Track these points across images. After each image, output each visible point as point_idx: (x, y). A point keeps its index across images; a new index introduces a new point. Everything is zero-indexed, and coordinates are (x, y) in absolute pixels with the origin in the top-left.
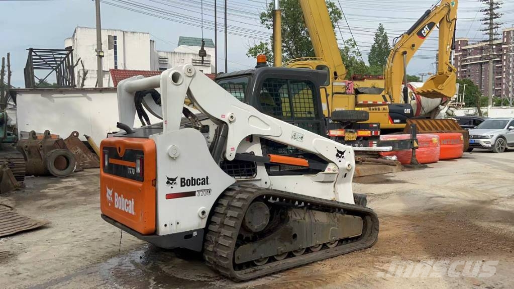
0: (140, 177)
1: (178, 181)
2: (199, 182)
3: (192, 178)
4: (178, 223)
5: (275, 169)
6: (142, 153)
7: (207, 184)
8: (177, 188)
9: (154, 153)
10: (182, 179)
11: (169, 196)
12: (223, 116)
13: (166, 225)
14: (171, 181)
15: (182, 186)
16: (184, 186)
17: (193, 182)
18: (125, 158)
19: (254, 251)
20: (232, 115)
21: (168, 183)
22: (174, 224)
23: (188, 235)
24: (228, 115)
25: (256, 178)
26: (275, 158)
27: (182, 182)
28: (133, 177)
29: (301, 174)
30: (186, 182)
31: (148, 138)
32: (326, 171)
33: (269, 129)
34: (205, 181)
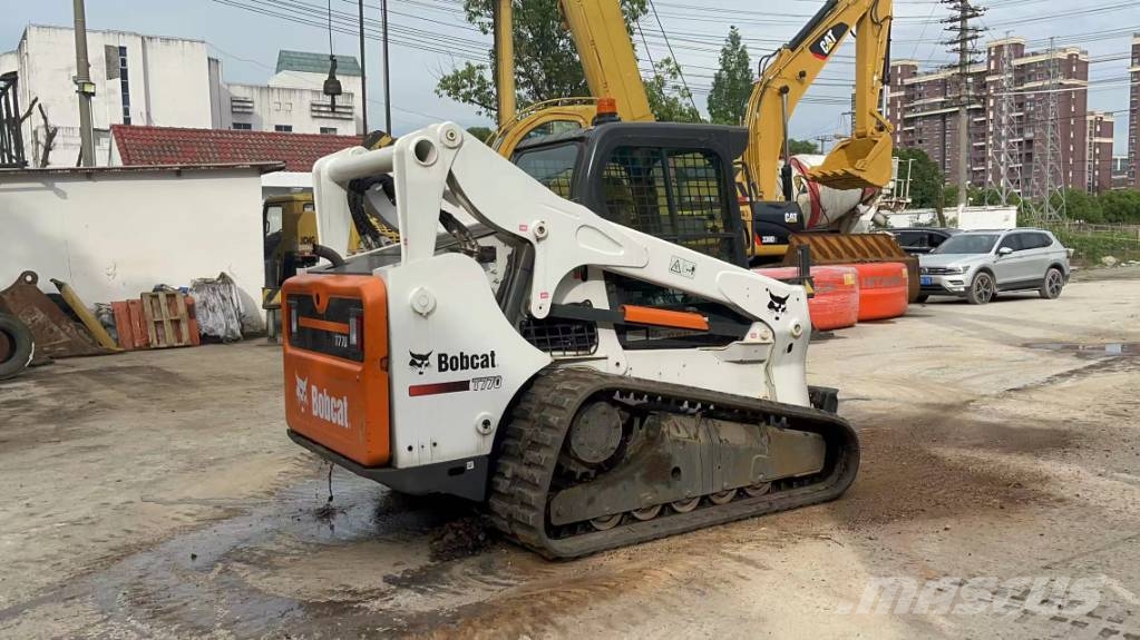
0: (356, 353)
1: (433, 360)
2: (476, 361)
3: (462, 354)
4: (435, 444)
5: (635, 335)
6: (360, 303)
7: (493, 366)
8: (433, 376)
9: (383, 304)
10: (440, 356)
11: (416, 391)
12: (523, 228)
13: (410, 448)
14: (418, 360)
15: (441, 370)
16: (446, 369)
17: (464, 361)
18: (328, 317)
19: (591, 501)
20: (542, 225)
21: (413, 363)
22: (428, 446)
23: (456, 468)
24: (533, 225)
25: (597, 355)
26: (635, 313)
27: (440, 362)
28: (344, 354)
29: (695, 347)
30: (448, 362)
31: (371, 274)
32: (748, 339)
33: (622, 253)
34: (488, 360)
